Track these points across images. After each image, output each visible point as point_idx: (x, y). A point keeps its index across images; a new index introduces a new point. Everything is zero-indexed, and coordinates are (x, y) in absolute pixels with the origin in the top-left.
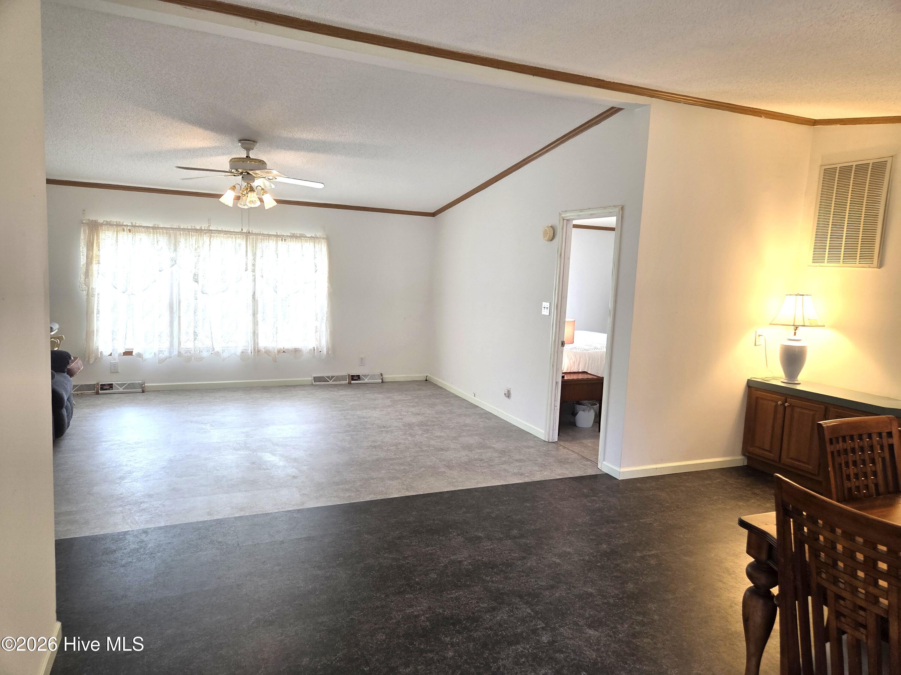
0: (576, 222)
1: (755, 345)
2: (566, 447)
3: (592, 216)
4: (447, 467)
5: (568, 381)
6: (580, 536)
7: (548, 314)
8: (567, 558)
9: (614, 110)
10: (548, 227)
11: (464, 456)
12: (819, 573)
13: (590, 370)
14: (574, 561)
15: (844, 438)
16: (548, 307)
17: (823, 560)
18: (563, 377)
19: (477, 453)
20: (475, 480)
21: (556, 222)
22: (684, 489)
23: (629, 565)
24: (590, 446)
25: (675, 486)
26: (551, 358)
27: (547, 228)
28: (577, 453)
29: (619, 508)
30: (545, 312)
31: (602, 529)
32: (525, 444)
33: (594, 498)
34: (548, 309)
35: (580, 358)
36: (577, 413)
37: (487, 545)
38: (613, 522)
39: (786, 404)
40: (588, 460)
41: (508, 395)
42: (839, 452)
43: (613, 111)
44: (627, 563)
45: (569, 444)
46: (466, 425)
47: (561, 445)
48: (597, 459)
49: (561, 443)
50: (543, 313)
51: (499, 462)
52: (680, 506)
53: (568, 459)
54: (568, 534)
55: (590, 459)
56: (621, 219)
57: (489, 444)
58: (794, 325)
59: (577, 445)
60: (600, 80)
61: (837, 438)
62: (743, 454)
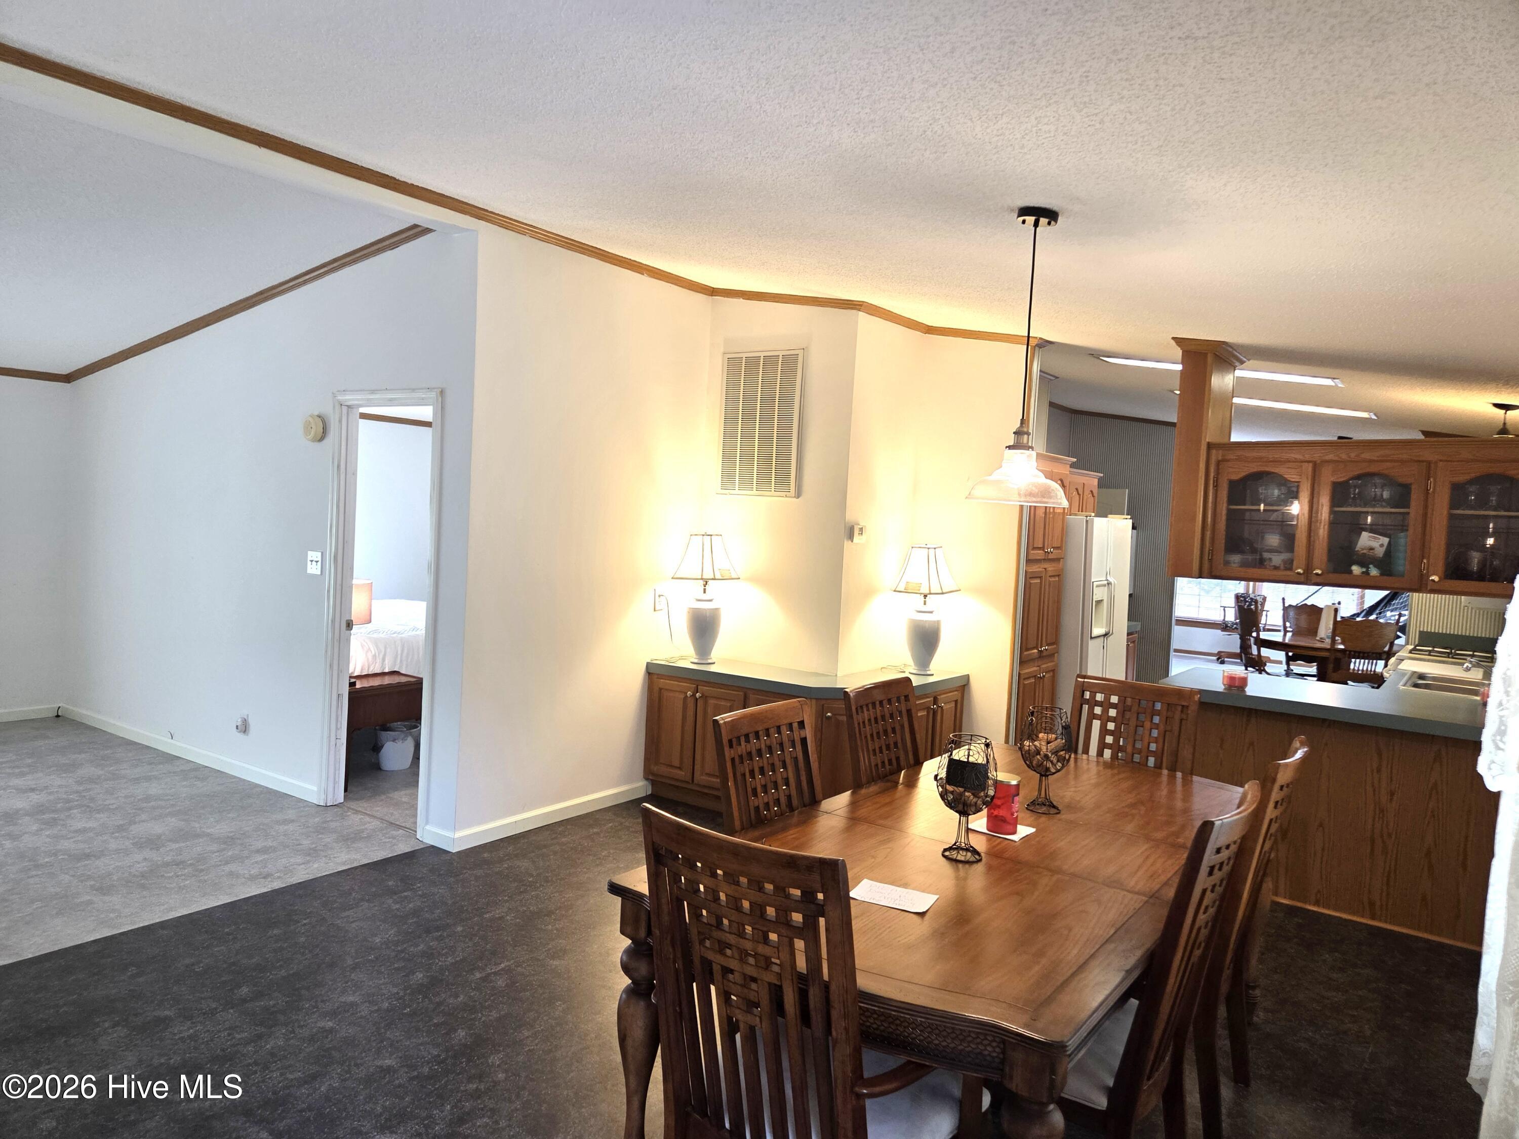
0: (363, 410)
1: (655, 610)
2: (359, 811)
3: (391, 402)
4: (96, 890)
5: (363, 690)
6: (376, 968)
7: (319, 573)
8: (349, 1014)
9: (419, 229)
10: (311, 416)
11: (138, 861)
12: (701, 942)
13: (404, 667)
14: (361, 1017)
15: (747, 736)
16: (319, 559)
17: (705, 920)
18: (352, 685)
19: (171, 850)
20: (163, 905)
21: (327, 409)
22: (558, 848)
23: (461, 998)
24: (405, 802)
25: (545, 846)
26: (326, 651)
27: (311, 419)
28: (379, 818)
29: (450, 902)
30: (314, 569)
31: (417, 945)
32: (279, 817)
33: (406, 894)
34: (319, 563)
35: (385, 648)
36: (382, 746)
37: (183, 1029)
38: (438, 929)
39: (698, 695)
40: (400, 827)
41: (244, 728)
42: (741, 757)
43: (415, 232)
44: (457, 996)
45: (365, 805)
46: (147, 799)
47: (349, 808)
48: (415, 823)
49: (353, 805)
50: (309, 571)
51: (220, 861)
52: (550, 878)
53: (363, 832)
54: (355, 967)
55: (403, 825)
56: (442, 410)
57: (198, 830)
58: (702, 579)
59: (381, 803)
60: (388, 176)
61: (738, 738)
62: (646, 779)
